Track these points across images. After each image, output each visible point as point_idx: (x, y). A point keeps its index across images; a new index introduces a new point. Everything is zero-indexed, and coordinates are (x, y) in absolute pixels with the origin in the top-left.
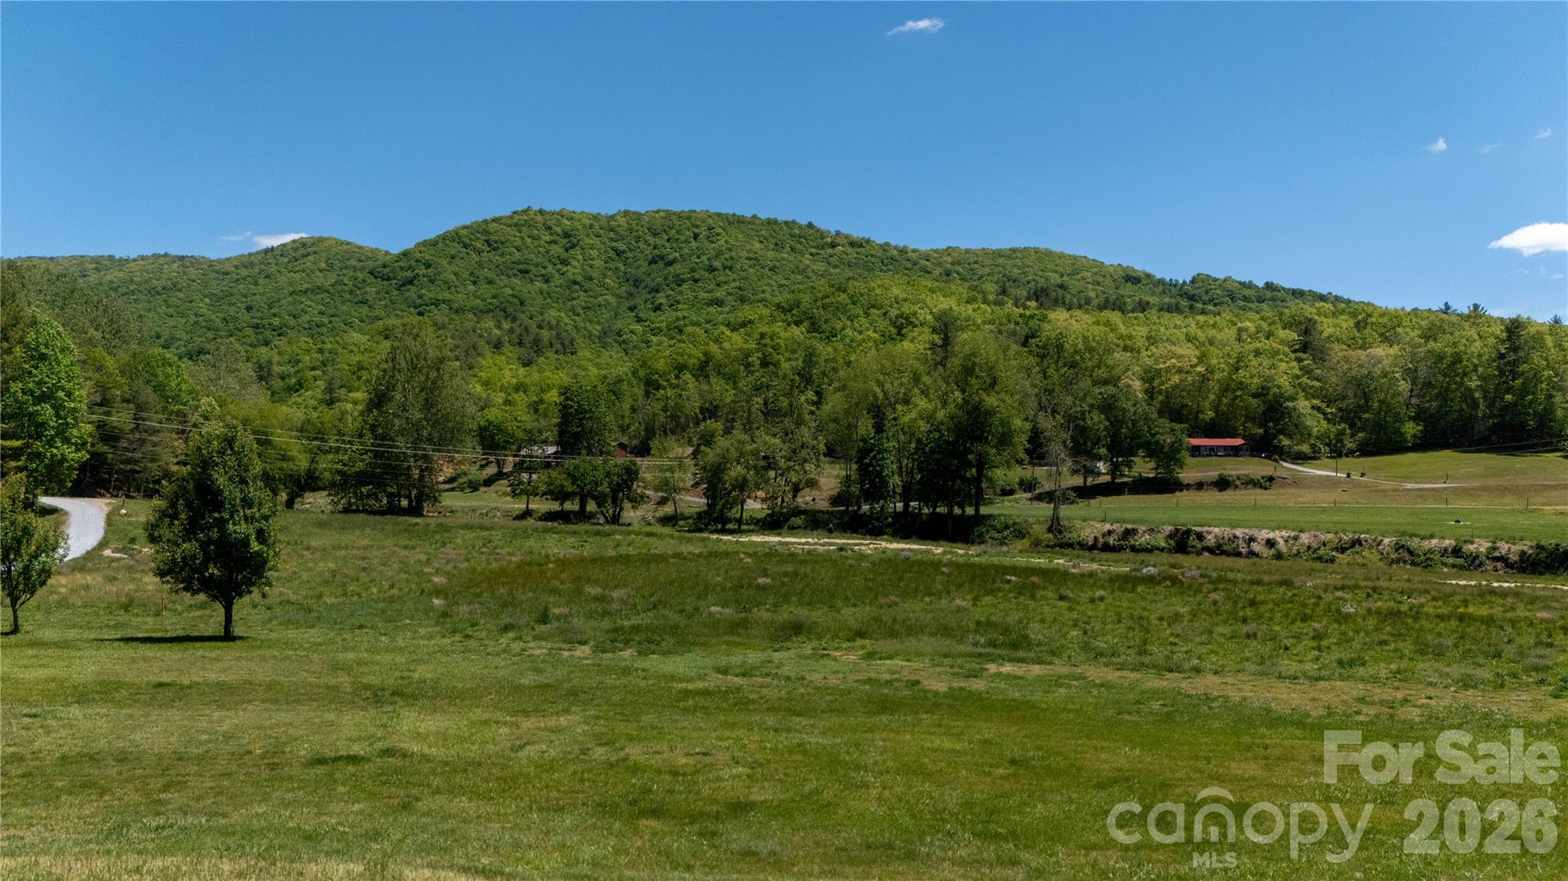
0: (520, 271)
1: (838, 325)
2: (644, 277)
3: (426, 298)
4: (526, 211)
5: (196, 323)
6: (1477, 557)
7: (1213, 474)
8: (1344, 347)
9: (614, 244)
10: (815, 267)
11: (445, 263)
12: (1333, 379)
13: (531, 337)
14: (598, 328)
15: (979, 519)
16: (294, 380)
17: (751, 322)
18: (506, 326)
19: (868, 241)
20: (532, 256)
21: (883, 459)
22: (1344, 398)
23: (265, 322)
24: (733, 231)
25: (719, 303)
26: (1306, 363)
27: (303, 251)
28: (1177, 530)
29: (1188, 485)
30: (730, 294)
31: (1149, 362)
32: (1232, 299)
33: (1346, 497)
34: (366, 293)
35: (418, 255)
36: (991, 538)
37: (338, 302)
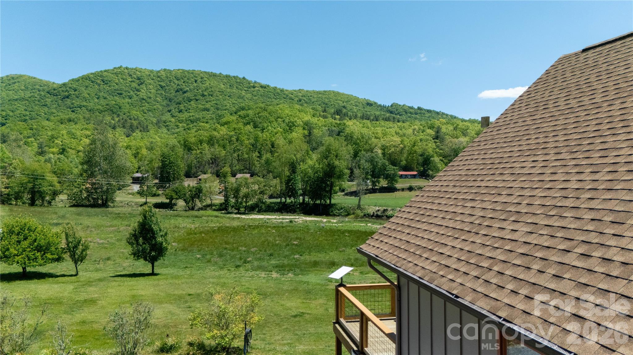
0: (118, 94)
1: (265, 125)
2: (174, 98)
3: (75, 105)
4: (120, 68)
7: (407, 185)
8: (450, 137)
9: (160, 83)
10: (247, 96)
11: (83, 89)
12: (447, 149)
13: (128, 124)
14: (155, 119)
15: (331, 205)
17: (229, 122)
18: (117, 119)
19: (268, 86)
20: (123, 87)
21: (296, 183)
24: (212, 79)
25: (208, 110)
26: (438, 144)
27: (12, 81)
29: (399, 189)
30: (212, 106)
31: (384, 143)
32: (406, 113)
34: (46, 101)
35: (70, 85)
36: (336, 213)
37: (33, 105)
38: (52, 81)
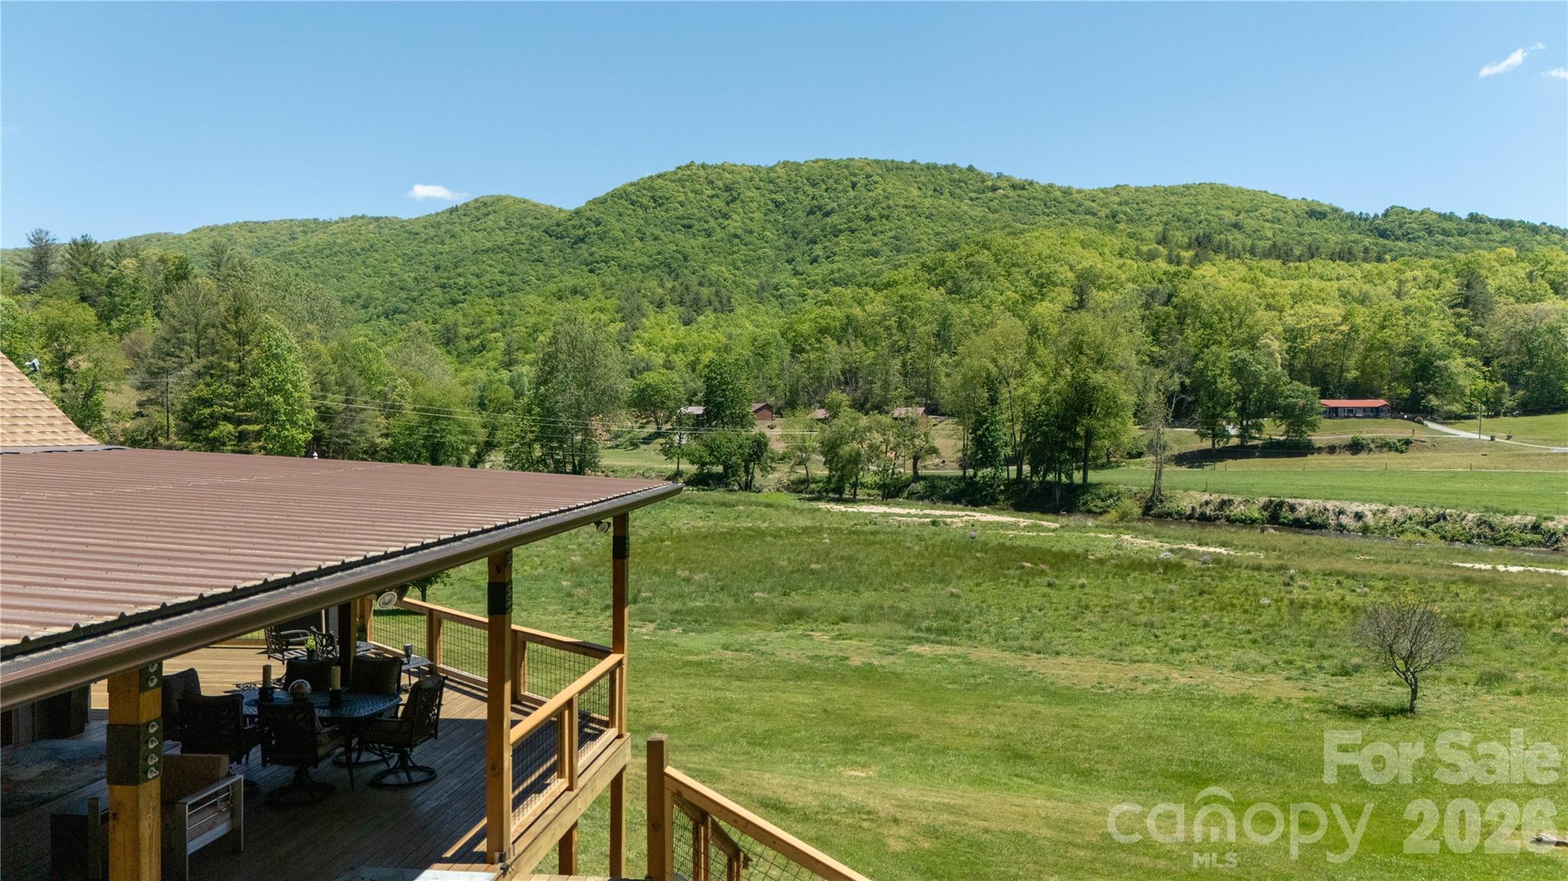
0: (683, 226)
1: (979, 285)
2: (803, 228)
3: (597, 256)
4: (688, 167)
5: (391, 283)
6: (1555, 533)
7: (1347, 437)
8: (1512, 300)
9: (774, 196)
10: (973, 213)
11: (613, 220)
12: (1495, 336)
13: (692, 296)
14: (756, 281)
15: (1086, 487)
16: (478, 341)
17: (895, 283)
18: (669, 284)
19: (1031, 183)
20: (695, 211)
21: (996, 430)
22: (1507, 353)
23: (451, 282)
24: (890, 177)
25: (875, 253)
26: (1465, 319)
27: (484, 210)
28: (1271, 502)
29: (1320, 448)
30: (886, 244)
31: (1292, 321)
32: (1430, 233)
33: (1485, 461)
34: (542, 251)
35: (589, 214)
36: (1096, 506)
37: (517, 260)
38: (558, 205)
